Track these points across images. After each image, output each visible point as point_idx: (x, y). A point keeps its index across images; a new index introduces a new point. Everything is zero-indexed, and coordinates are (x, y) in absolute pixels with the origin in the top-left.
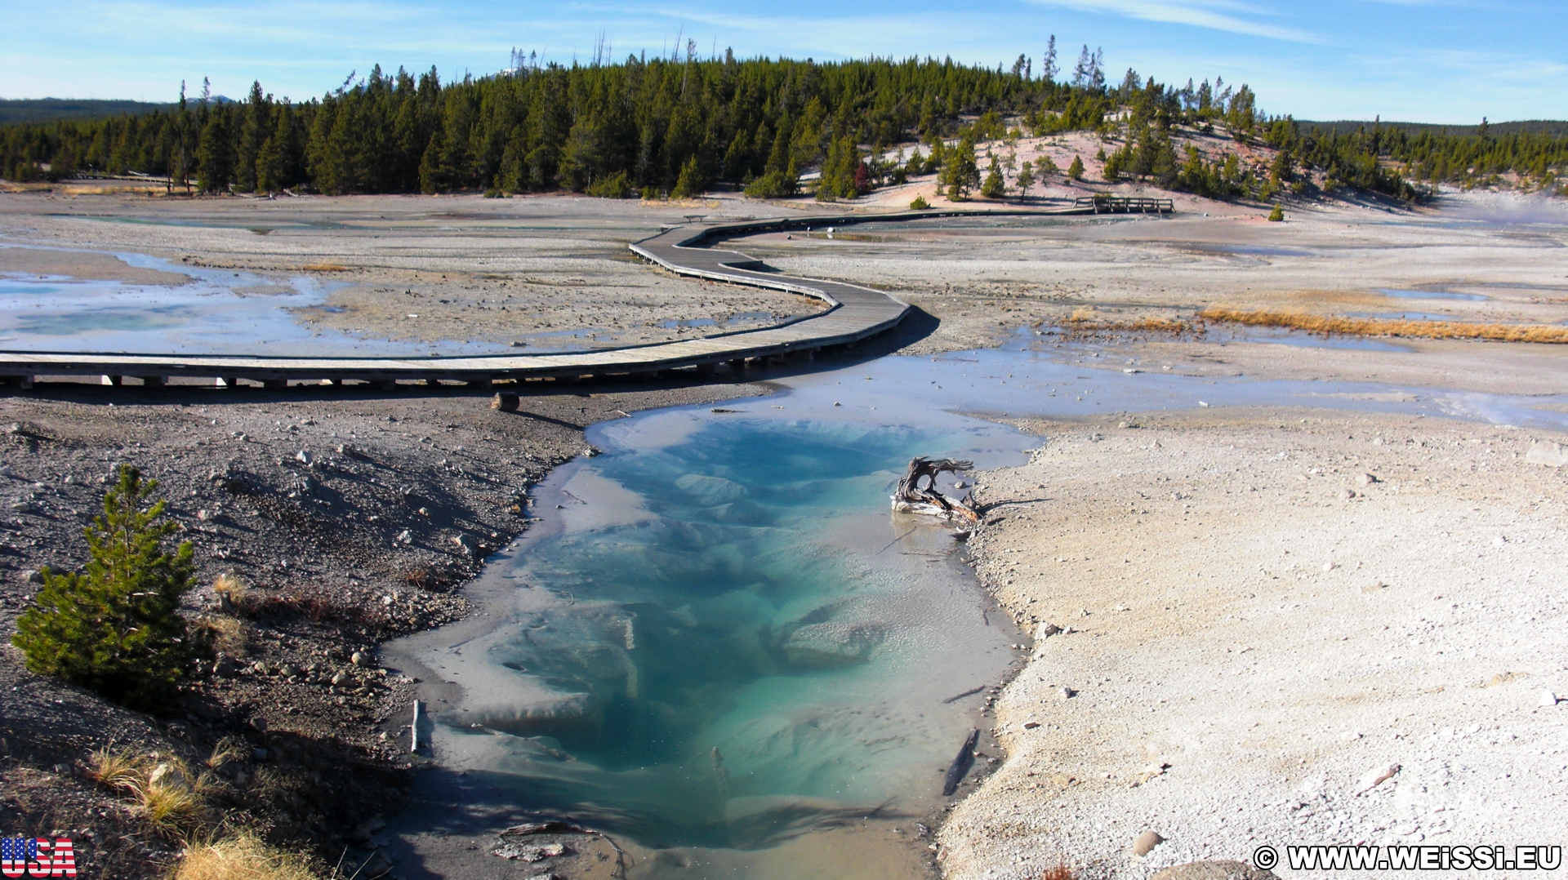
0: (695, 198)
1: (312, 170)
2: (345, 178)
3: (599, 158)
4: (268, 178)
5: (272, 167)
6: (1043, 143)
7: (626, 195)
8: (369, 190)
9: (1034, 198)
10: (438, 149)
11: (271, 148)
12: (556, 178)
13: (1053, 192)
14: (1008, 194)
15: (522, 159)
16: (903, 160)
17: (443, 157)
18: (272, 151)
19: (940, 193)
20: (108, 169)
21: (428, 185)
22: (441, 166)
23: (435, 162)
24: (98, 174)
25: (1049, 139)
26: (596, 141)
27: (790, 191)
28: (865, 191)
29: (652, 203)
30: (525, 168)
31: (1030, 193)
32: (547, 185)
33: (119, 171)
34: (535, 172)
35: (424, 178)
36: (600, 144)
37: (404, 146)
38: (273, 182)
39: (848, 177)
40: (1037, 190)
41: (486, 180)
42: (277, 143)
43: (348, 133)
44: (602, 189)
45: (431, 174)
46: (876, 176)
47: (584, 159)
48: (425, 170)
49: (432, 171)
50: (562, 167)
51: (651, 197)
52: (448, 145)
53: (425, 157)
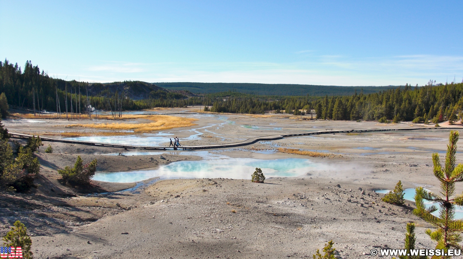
4: (325, 116)
8: (342, 119)
17: (355, 112)
28: (441, 122)
35: (351, 118)
48: (351, 115)
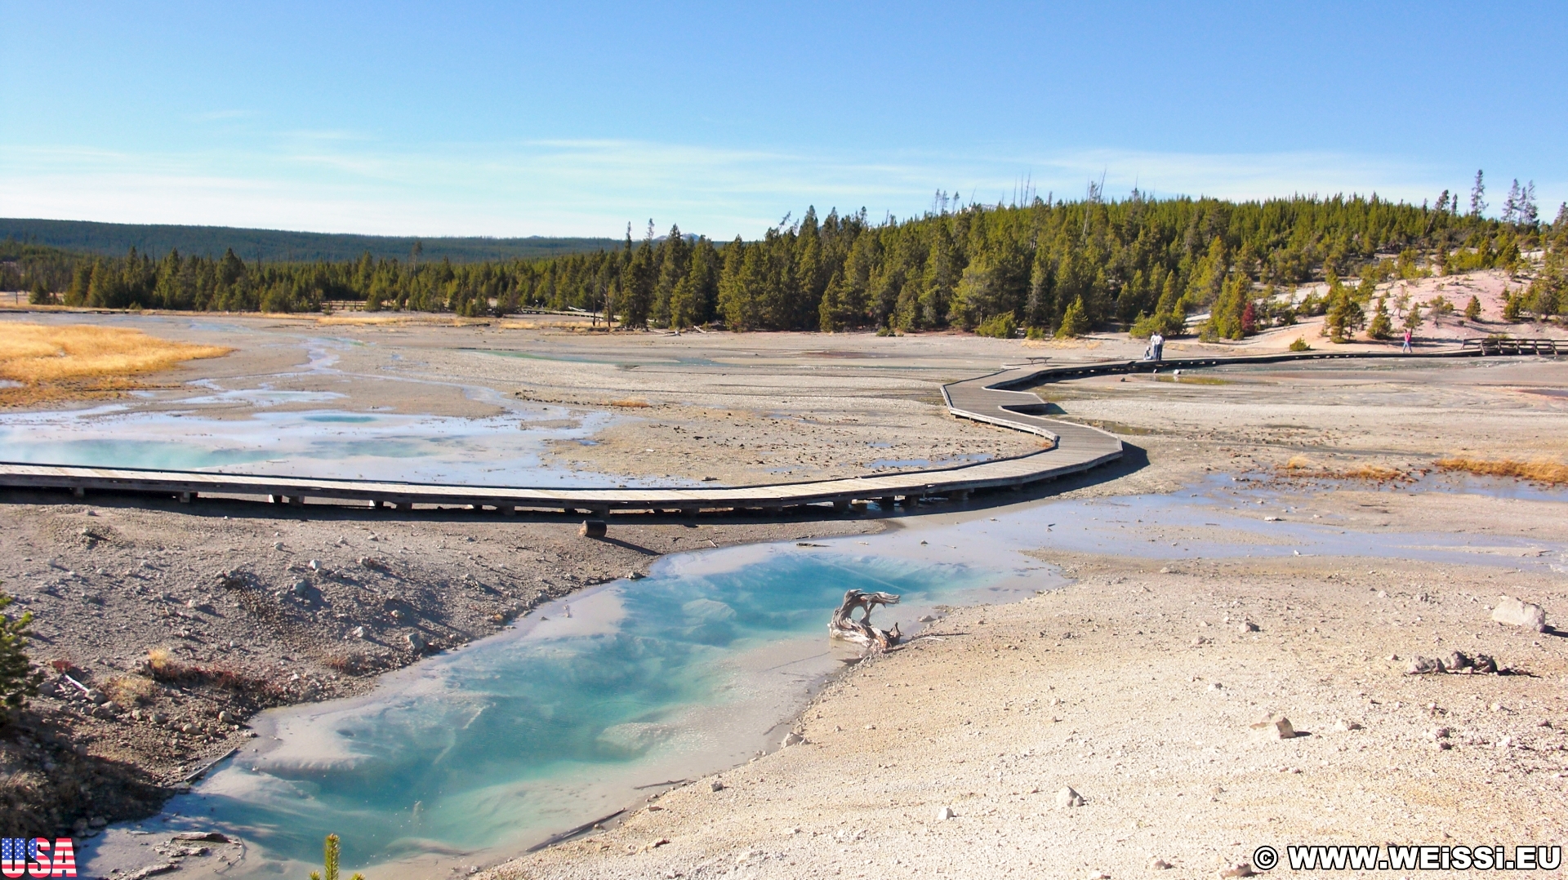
0: (1079, 338)
1: (722, 309)
2: (750, 317)
3: (990, 298)
4: (681, 315)
5: (685, 306)
6: (1445, 283)
7: (1011, 335)
9: (1421, 339)
10: (837, 289)
11: (684, 287)
12: (948, 317)
13: (1444, 333)
14: (1395, 335)
15: (916, 299)
16: (1295, 301)
18: (685, 290)
19: (1324, 334)
20: (550, 304)
21: (827, 323)
22: (840, 305)
23: (834, 301)
24: (542, 309)
25: (1453, 279)
26: (988, 282)
27: (1175, 331)
28: (1251, 332)
29: (1036, 342)
30: (919, 309)
31: (1417, 334)
32: (940, 324)
33: (559, 307)
34: (928, 312)
36: (992, 284)
37: (806, 287)
38: (685, 319)
39: (1234, 318)
40: (1426, 330)
41: (881, 320)
42: (691, 283)
43: (756, 273)
44: (989, 329)
45: (831, 313)
46: (1264, 317)
47: (975, 300)
49: (833, 309)
50: (953, 307)
51: (1035, 337)
52: (847, 285)
53: (825, 297)
